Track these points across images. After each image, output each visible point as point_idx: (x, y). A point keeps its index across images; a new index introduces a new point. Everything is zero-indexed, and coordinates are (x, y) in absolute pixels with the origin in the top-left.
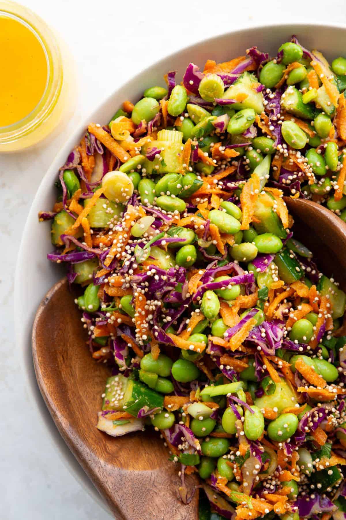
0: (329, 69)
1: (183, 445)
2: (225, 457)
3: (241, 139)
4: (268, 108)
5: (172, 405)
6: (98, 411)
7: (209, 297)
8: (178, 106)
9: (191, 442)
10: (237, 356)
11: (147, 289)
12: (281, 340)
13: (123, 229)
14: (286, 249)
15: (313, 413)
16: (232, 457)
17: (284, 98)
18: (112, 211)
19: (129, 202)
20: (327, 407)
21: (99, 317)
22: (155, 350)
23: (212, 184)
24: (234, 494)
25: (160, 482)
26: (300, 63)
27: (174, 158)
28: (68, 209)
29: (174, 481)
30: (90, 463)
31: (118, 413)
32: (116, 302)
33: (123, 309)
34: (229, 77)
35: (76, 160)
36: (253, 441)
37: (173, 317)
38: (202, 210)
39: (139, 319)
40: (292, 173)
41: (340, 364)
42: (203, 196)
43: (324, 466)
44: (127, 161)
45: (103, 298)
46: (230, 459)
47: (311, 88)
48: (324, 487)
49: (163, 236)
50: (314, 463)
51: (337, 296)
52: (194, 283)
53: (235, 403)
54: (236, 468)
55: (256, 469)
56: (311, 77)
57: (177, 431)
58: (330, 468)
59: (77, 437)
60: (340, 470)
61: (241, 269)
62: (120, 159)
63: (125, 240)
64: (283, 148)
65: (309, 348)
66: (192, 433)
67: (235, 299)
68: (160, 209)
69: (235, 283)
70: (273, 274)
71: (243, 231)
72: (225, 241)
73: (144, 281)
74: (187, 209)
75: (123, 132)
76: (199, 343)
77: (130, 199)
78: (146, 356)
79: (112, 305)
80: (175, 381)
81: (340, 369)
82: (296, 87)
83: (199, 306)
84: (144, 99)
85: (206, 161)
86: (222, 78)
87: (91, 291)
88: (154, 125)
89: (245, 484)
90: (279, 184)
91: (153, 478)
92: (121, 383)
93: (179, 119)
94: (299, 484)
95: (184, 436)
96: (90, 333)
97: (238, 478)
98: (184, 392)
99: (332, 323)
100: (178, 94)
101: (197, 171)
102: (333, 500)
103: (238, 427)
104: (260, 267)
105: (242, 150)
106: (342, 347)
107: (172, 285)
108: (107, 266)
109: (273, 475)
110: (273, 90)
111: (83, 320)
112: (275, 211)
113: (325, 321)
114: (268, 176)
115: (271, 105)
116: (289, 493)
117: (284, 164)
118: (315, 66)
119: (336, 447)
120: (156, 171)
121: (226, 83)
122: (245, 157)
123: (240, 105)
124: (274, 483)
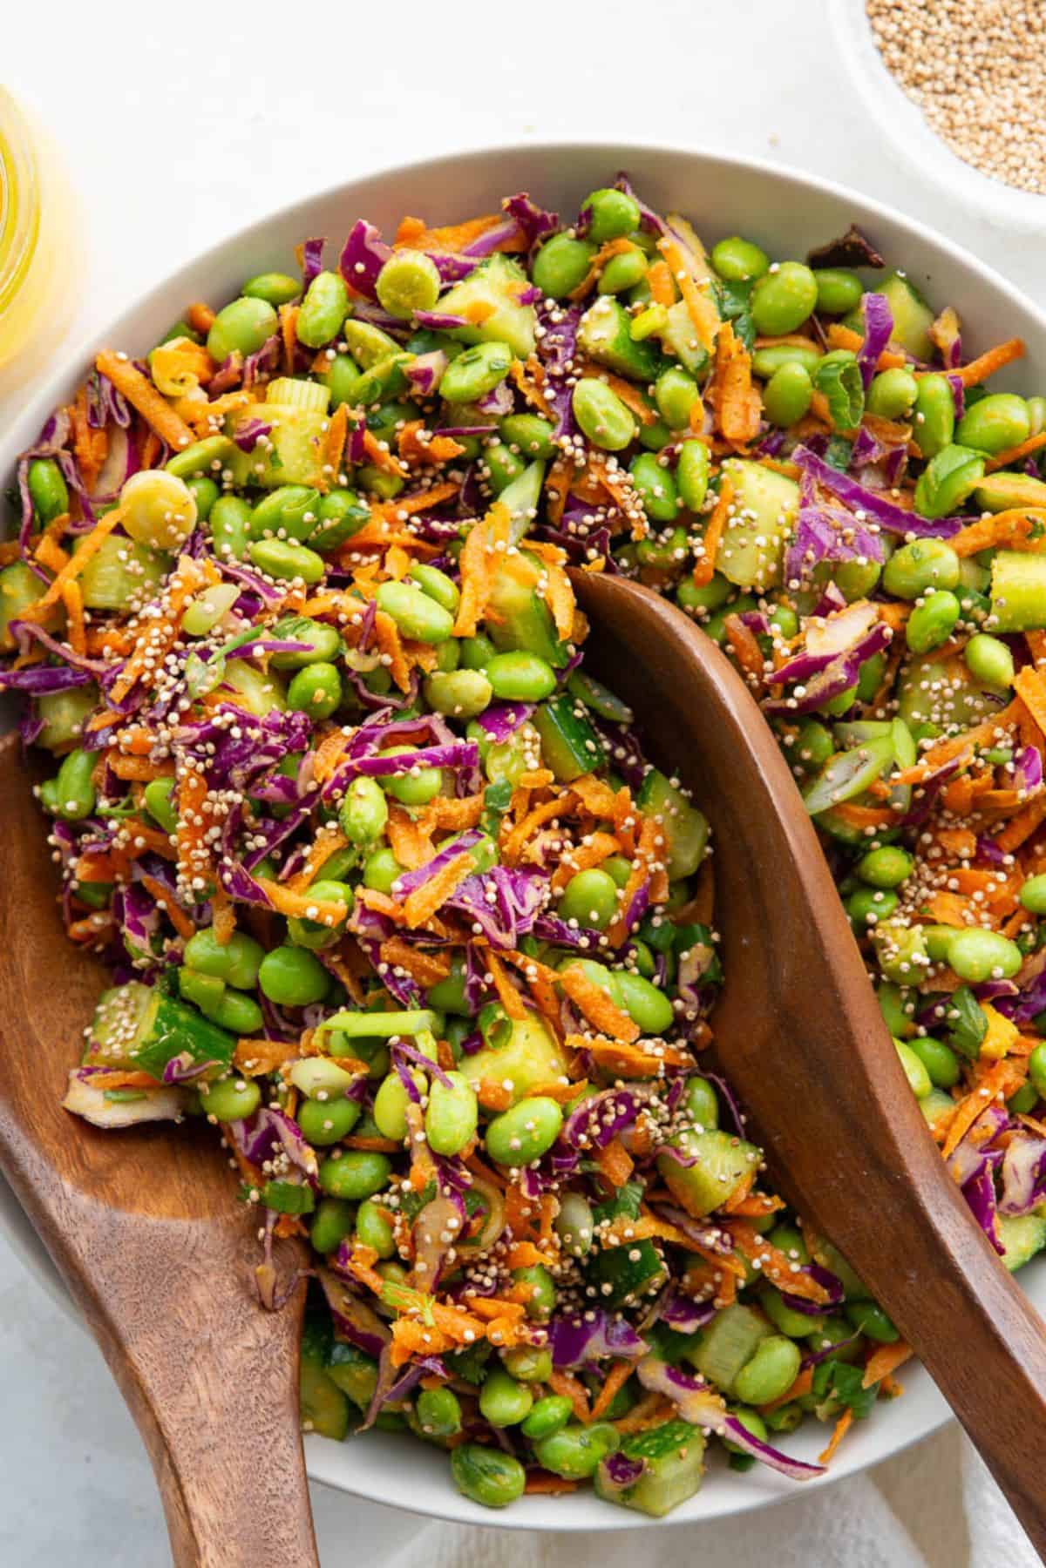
0: (704, 264)
1: (276, 1162)
2: (376, 1198)
3: (473, 415)
4: (546, 346)
5: (255, 1061)
6: (70, 1067)
7: (362, 792)
8: (321, 323)
9: (296, 1156)
10: (421, 944)
11: (209, 762)
12: (532, 912)
13: (164, 613)
14: (564, 693)
15: (603, 1102)
16: (394, 1201)
17: (585, 324)
18: (140, 570)
19: (183, 549)
20: (638, 1092)
21: (90, 832)
22: (223, 920)
23: (392, 521)
24: (391, 1288)
25: (209, 1250)
26: (631, 240)
27: (304, 449)
28: (31, 557)
29: (246, 1251)
30: (37, 1185)
31: (120, 1073)
32: (133, 795)
33: (151, 813)
34: (455, 262)
35: (60, 436)
36: (446, 1158)
37: (271, 837)
38: (361, 582)
39: (188, 836)
40: (593, 510)
41: (677, 991)
42: (368, 549)
43: (621, 1238)
44: (186, 447)
45: (103, 785)
46: (388, 1205)
47: (653, 304)
48: (618, 1293)
49: (257, 636)
50: (597, 1229)
51: (683, 821)
52: (328, 754)
53: (410, 1062)
54: (402, 1225)
55: (451, 1230)
56: (656, 276)
57: (263, 1125)
58: (637, 1244)
59: (11, 1121)
60: (661, 1252)
61: (449, 731)
62: (170, 441)
63: (165, 641)
64: (573, 444)
65: (604, 941)
66: (298, 1132)
67: (427, 804)
68: (258, 570)
69: (428, 763)
70: (525, 751)
71: (461, 640)
72: (413, 659)
73: (204, 739)
74: (325, 578)
75: (182, 375)
76: (331, 904)
77: (186, 542)
78: (199, 933)
79: (124, 801)
80: (267, 1001)
81: (679, 1004)
82: (618, 300)
83: (335, 813)
84: (241, 300)
85: (383, 462)
86: (438, 263)
87: (76, 766)
88: (262, 366)
89: (420, 1267)
90: (561, 535)
91: (192, 1242)
92: (132, 1002)
93: (324, 355)
94: (558, 1283)
95: (278, 1139)
96: (66, 874)
97: (403, 1250)
98: (287, 1033)
99: (666, 887)
100: (324, 293)
101: (359, 487)
102: (639, 1328)
103: (412, 1121)
104: (495, 731)
105: (474, 445)
106: (688, 949)
107: (271, 751)
108: (118, 701)
109: (491, 1249)
110: (563, 303)
111: (52, 839)
112: (541, 595)
113: (648, 880)
114: (532, 513)
115: (553, 337)
116: (529, 1299)
117: (574, 486)
118: (668, 250)
119: (656, 1198)
120: (257, 479)
121: (445, 276)
122: (481, 462)
123: (477, 332)
124: (493, 1271)
